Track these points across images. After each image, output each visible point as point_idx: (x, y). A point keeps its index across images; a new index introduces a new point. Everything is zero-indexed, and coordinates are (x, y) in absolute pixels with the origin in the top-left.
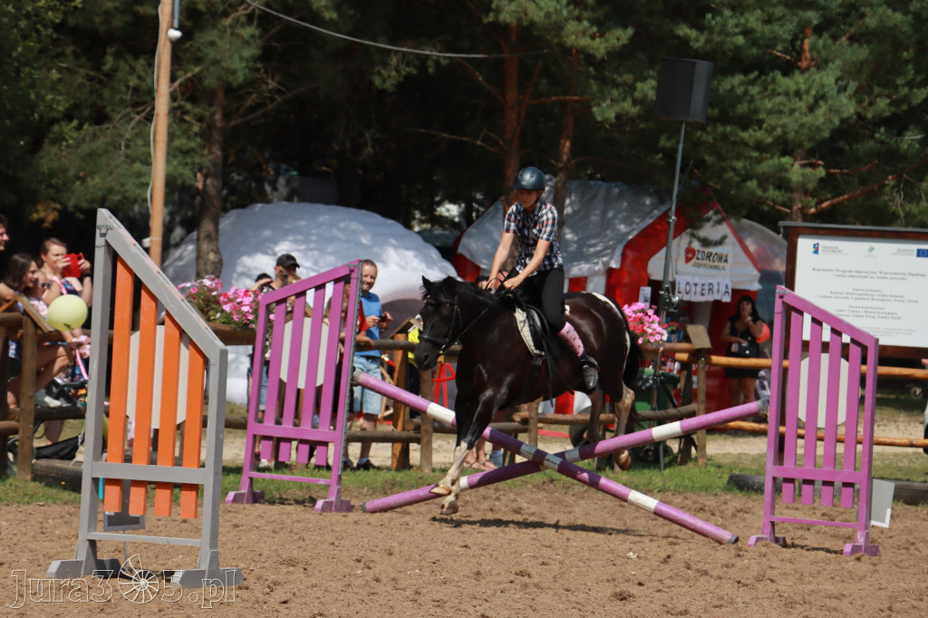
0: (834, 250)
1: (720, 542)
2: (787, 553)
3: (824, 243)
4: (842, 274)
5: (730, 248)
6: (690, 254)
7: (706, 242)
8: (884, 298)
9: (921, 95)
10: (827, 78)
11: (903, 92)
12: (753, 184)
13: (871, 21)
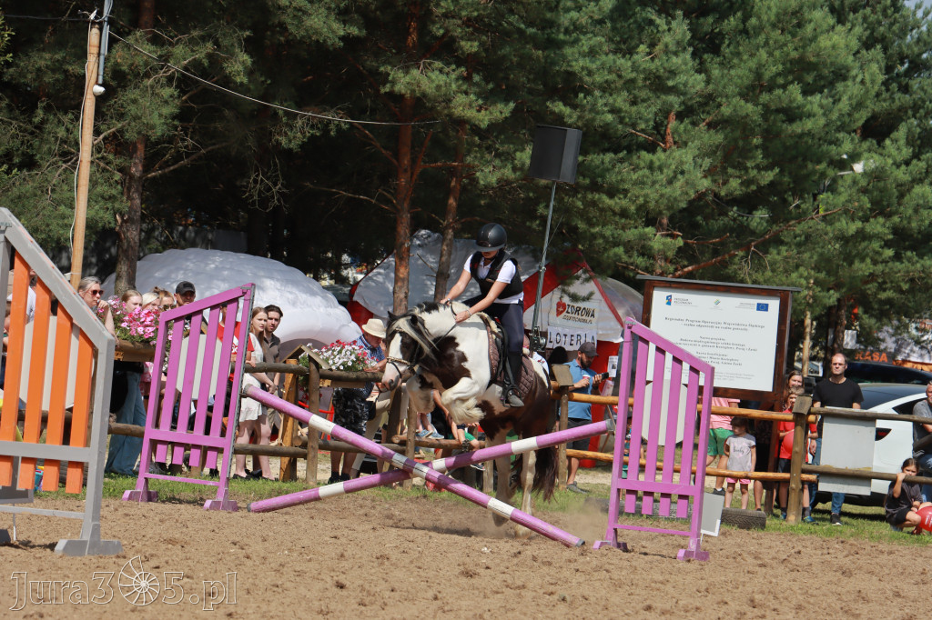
0: (685, 302)
2: (627, 556)
3: (676, 295)
4: (691, 323)
5: (597, 304)
6: (561, 308)
7: (574, 298)
8: (727, 346)
9: (768, 177)
10: (686, 156)
11: (753, 173)
12: (620, 250)
13: (726, 110)
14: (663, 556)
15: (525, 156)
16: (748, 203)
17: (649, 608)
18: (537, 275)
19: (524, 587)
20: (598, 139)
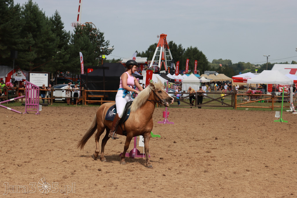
0: (35, 75)
1: (20, 114)
2: (28, 115)
3: (33, 74)
4: (36, 78)
5: (22, 74)
6: (16, 75)
7: (18, 73)
8: (41, 81)
9: (45, 54)
10: (33, 53)
11: (43, 54)
12: (25, 66)
13: (38, 45)
14: (33, 114)
15: (9, 54)
16: (43, 58)
17: (32, 128)
18: (12, 71)
19: (13, 125)
20: (20, 51)
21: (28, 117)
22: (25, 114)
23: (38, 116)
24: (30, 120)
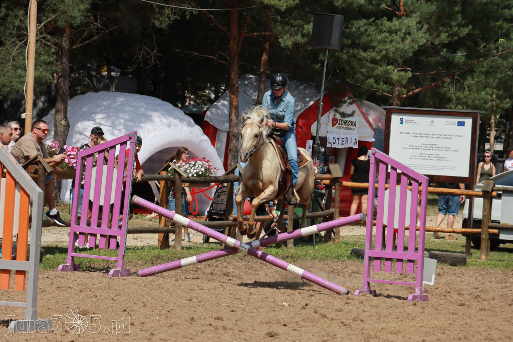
0: (412, 122)
1: (339, 294)
3: (406, 118)
4: (416, 135)
5: (357, 118)
6: (335, 121)
7: (343, 115)
8: (439, 149)
9: (465, 31)
10: (412, 22)
11: (455, 30)
12: (372, 81)
14: (399, 298)
15: (309, 28)
16: (453, 47)
18: (318, 102)
20: (354, 13)
21: (374, 310)
22: (363, 298)
23: (418, 309)
24: (383, 325)
